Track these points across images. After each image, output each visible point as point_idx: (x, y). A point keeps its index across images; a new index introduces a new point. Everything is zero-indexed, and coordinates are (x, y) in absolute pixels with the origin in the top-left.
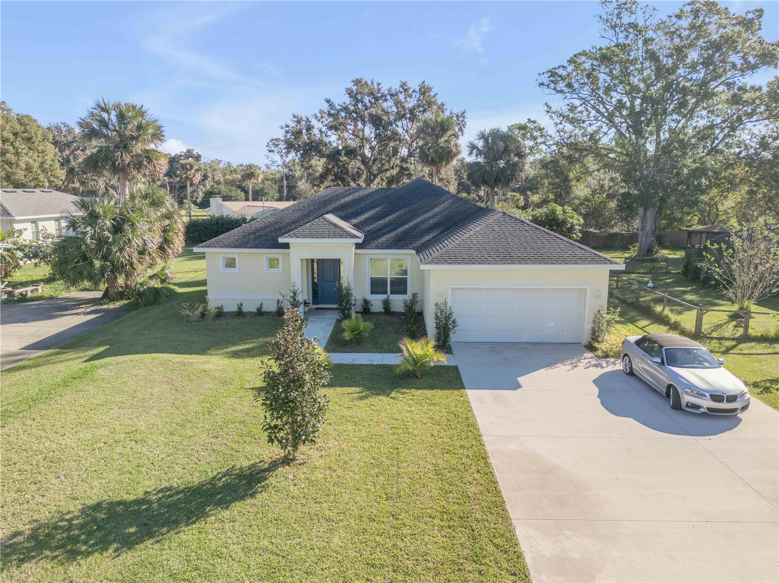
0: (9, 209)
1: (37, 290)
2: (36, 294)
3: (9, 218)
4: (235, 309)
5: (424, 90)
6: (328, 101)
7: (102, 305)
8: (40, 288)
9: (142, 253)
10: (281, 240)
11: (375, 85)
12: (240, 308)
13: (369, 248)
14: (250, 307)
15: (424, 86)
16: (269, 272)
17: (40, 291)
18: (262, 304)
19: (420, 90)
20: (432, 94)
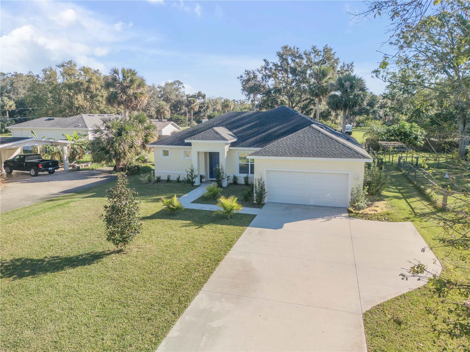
0: (87, 124)
1: (87, 165)
2: (87, 167)
3: (86, 129)
4: (166, 178)
5: (327, 50)
6: (265, 60)
7: (112, 174)
8: (89, 164)
9: (131, 147)
10: (186, 141)
11: (296, 50)
12: (168, 178)
13: (237, 147)
14: (173, 178)
15: (327, 48)
16: (185, 159)
17: (89, 166)
18: (179, 176)
19: (324, 50)
20: (332, 52)
